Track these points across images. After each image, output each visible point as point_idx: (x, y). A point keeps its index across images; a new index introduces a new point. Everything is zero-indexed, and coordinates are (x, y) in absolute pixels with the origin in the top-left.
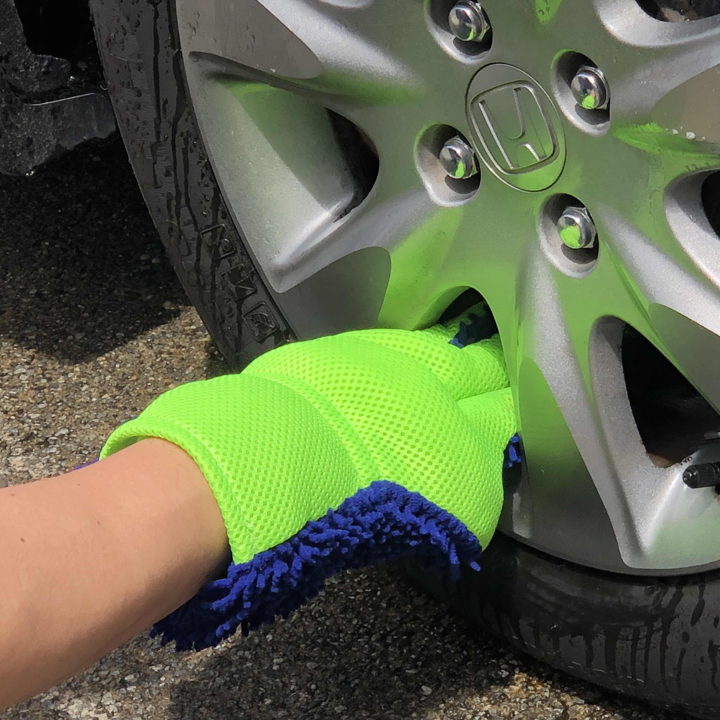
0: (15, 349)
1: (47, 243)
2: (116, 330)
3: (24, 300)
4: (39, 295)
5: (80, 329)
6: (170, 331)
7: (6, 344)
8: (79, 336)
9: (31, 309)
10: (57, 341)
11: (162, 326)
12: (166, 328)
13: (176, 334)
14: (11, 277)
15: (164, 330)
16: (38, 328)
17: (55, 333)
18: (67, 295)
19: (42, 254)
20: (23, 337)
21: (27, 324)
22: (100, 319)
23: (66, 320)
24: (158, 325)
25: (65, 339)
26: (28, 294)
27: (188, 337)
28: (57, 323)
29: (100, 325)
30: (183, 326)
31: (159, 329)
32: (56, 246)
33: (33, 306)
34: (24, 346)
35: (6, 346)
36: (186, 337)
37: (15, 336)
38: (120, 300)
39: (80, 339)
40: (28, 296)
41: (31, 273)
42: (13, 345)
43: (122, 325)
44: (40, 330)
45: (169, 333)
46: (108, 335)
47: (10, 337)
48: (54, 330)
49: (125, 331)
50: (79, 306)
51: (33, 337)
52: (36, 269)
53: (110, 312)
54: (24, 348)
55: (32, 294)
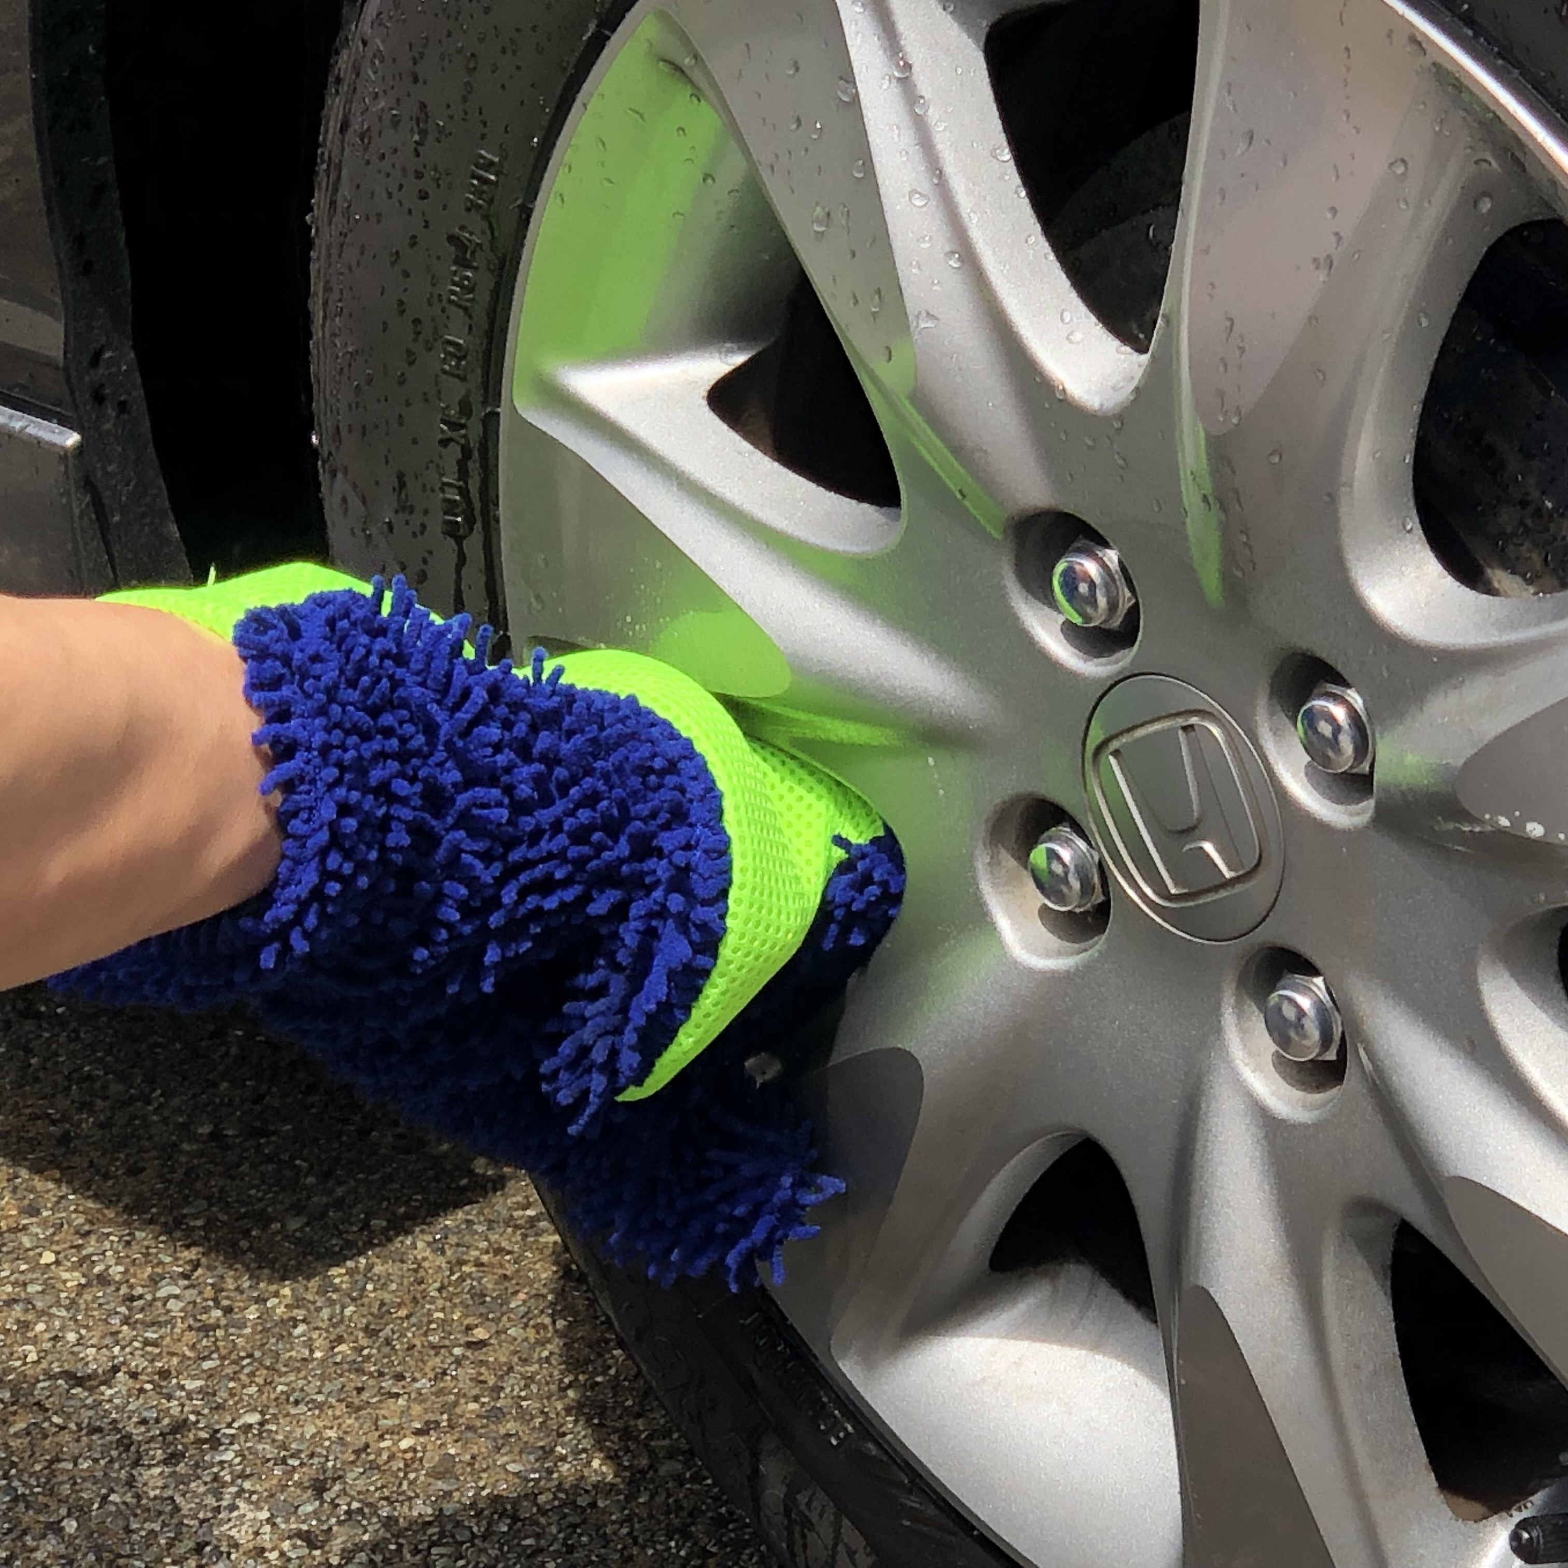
0: (161, 1245)
1: (240, 1033)
2: (370, 1215)
3: (186, 1147)
4: (216, 1136)
5: (297, 1209)
6: (482, 1219)
7: (144, 1234)
8: (294, 1224)
9: (199, 1165)
10: (246, 1233)
11: (467, 1208)
12: (474, 1212)
13: (495, 1225)
14: (162, 1100)
15: (469, 1217)
16: (210, 1206)
17: (245, 1216)
18: (274, 1138)
19: (227, 1053)
20: (179, 1222)
21: (188, 1196)
22: (340, 1191)
23: (270, 1191)
24: (458, 1205)
25: (266, 1227)
26: (195, 1134)
27: (519, 1232)
28: (250, 1196)
29: (339, 1204)
30: (510, 1209)
31: (460, 1215)
32: (258, 1038)
33: (204, 1160)
34: (179, 1240)
35: (144, 1239)
36: (514, 1232)
37: (163, 1219)
38: (383, 1151)
39: (296, 1230)
40: (193, 1138)
41: (203, 1093)
42: (156, 1238)
43: (385, 1203)
44: (214, 1209)
45: (480, 1223)
46: (351, 1224)
47: (151, 1222)
48: (243, 1210)
49: (388, 1216)
50: (298, 1162)
51: (199, 1223)
52: (215, 1085)
53: (361, 1176)
54: (179, 1244)
55: (201, 1135)
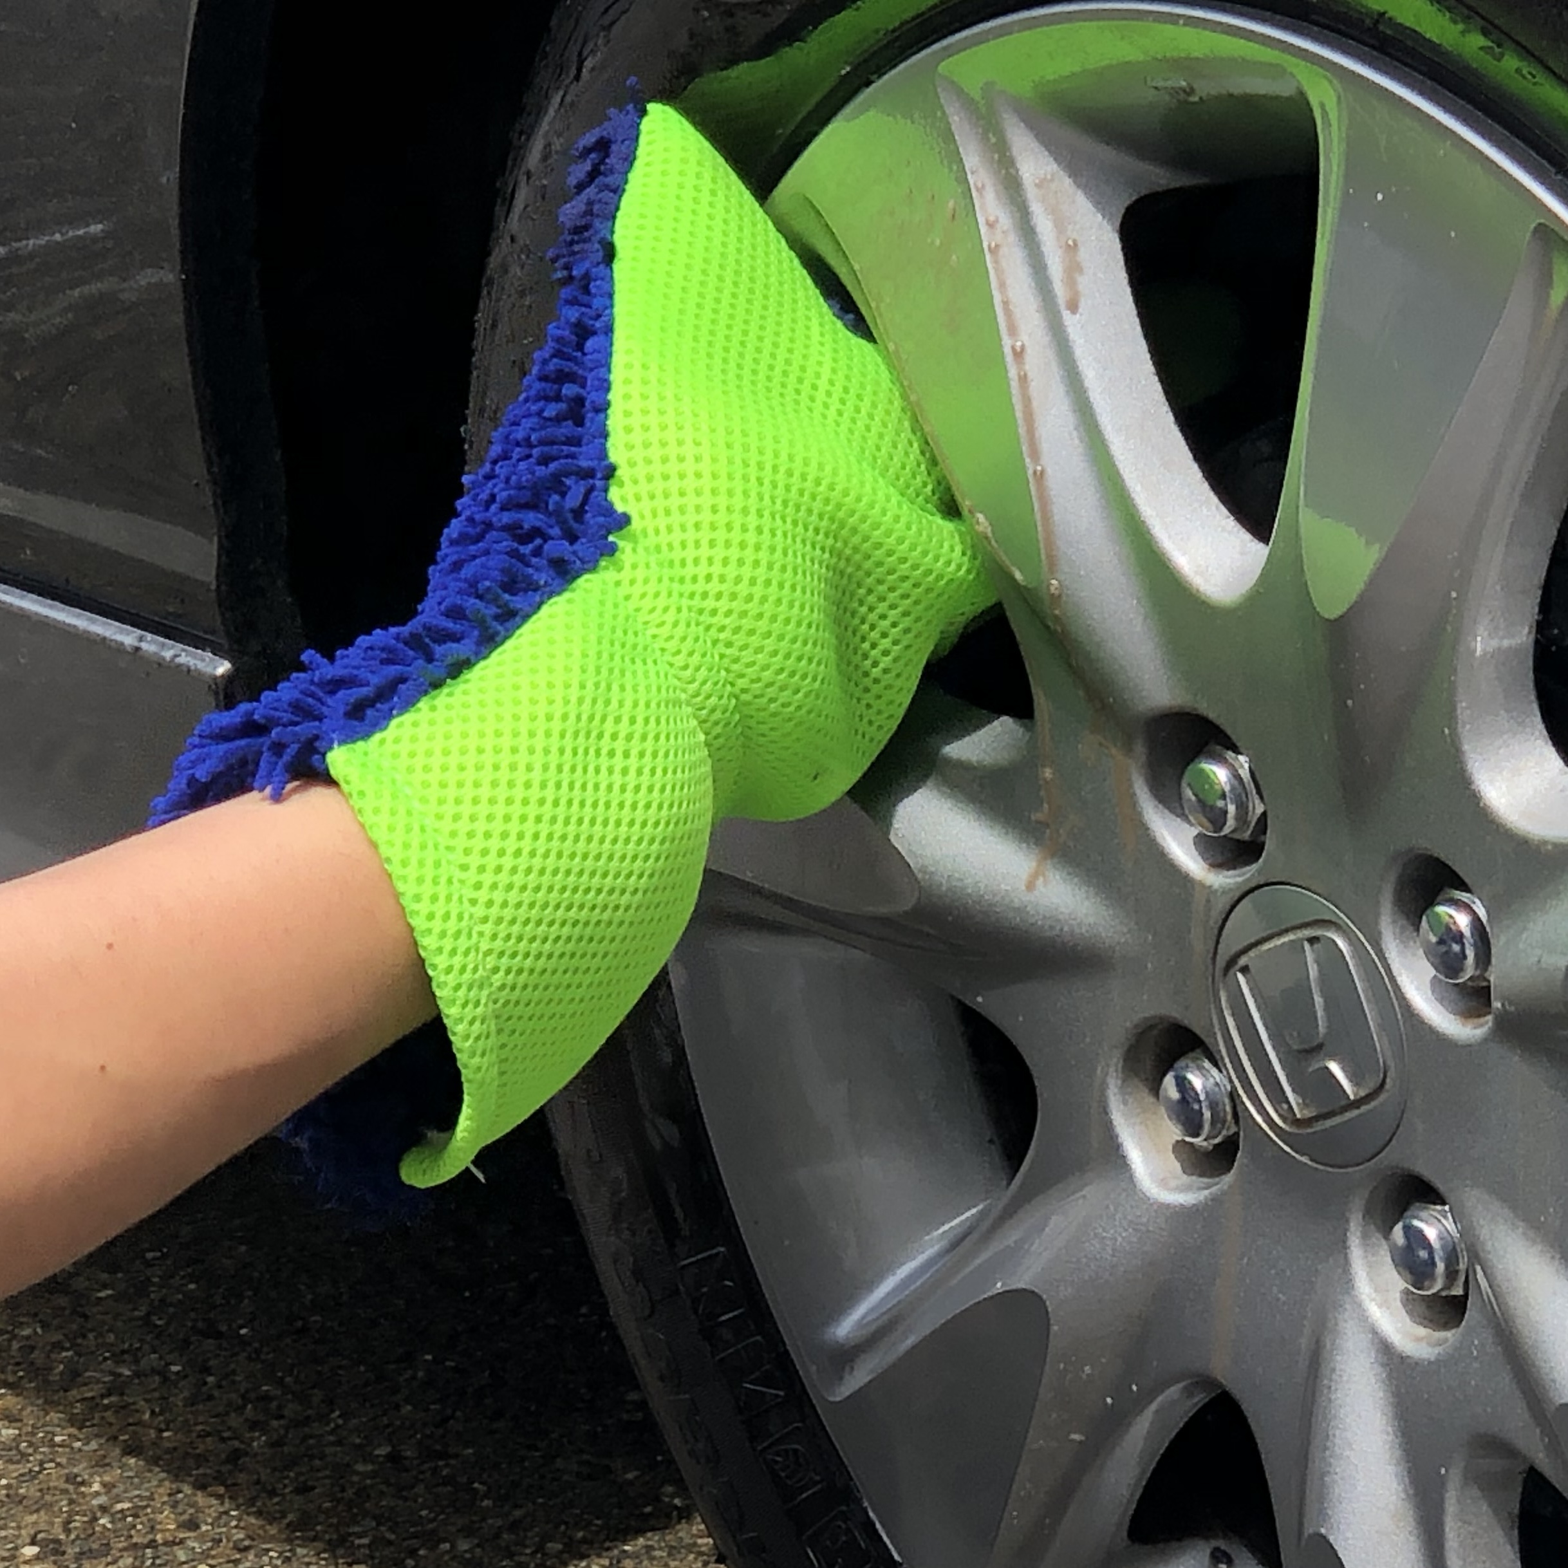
0: (323, 1562)
1: (429, 1357)
2: (546, 1538)
3: (360, 1467)
4: (394, 1458)
5: (468, 1532)
6: (663, 1544)
7: (305, 1551)
8: (463, 1545)
9: (372, 1486)
10: (413, 1553)
11: (649, 1534)
12: (657, 1538)
13: (674, 1552)
14: (340, 1422)
15: (650, 1543)
16: (378, 1524)
17: (415, 1536)
18: (453, 1462)
19: (414, 1378)
20: (343, 1540)
21: (357, 1515)
22: (518, 1513)
23: (442, 1512)
24: (640, 1532)
25: (433, 1548)
26: (371, 1454)
27: (700, 1559)
28: (421, 1517)
29: (514, 1526)
30: (693, 1536)
31: (641, 1541)
32: (448, 1363)
33: (378, 1480)
34: (342, 1557)
35: (304, 1556)
36: (696, 1559)
37: (327, 1537)
38: (566, 1477)
39: (466, 1551)
40: (368, 1458)
41: (384, 1415)
42: (318, 1554)
43: (563, 1527)
44: (383, 1528)
45: (661, 1549)
46: (526, 1547)
47: (315, 1539)
48: (412, 1530)
49: (566, 1540)
50: (476, 1485)
51: (365, 1541)
52: (397, 1407)
53: (540, 1500)
54: (341, 1561)
55: (378, 1456)
